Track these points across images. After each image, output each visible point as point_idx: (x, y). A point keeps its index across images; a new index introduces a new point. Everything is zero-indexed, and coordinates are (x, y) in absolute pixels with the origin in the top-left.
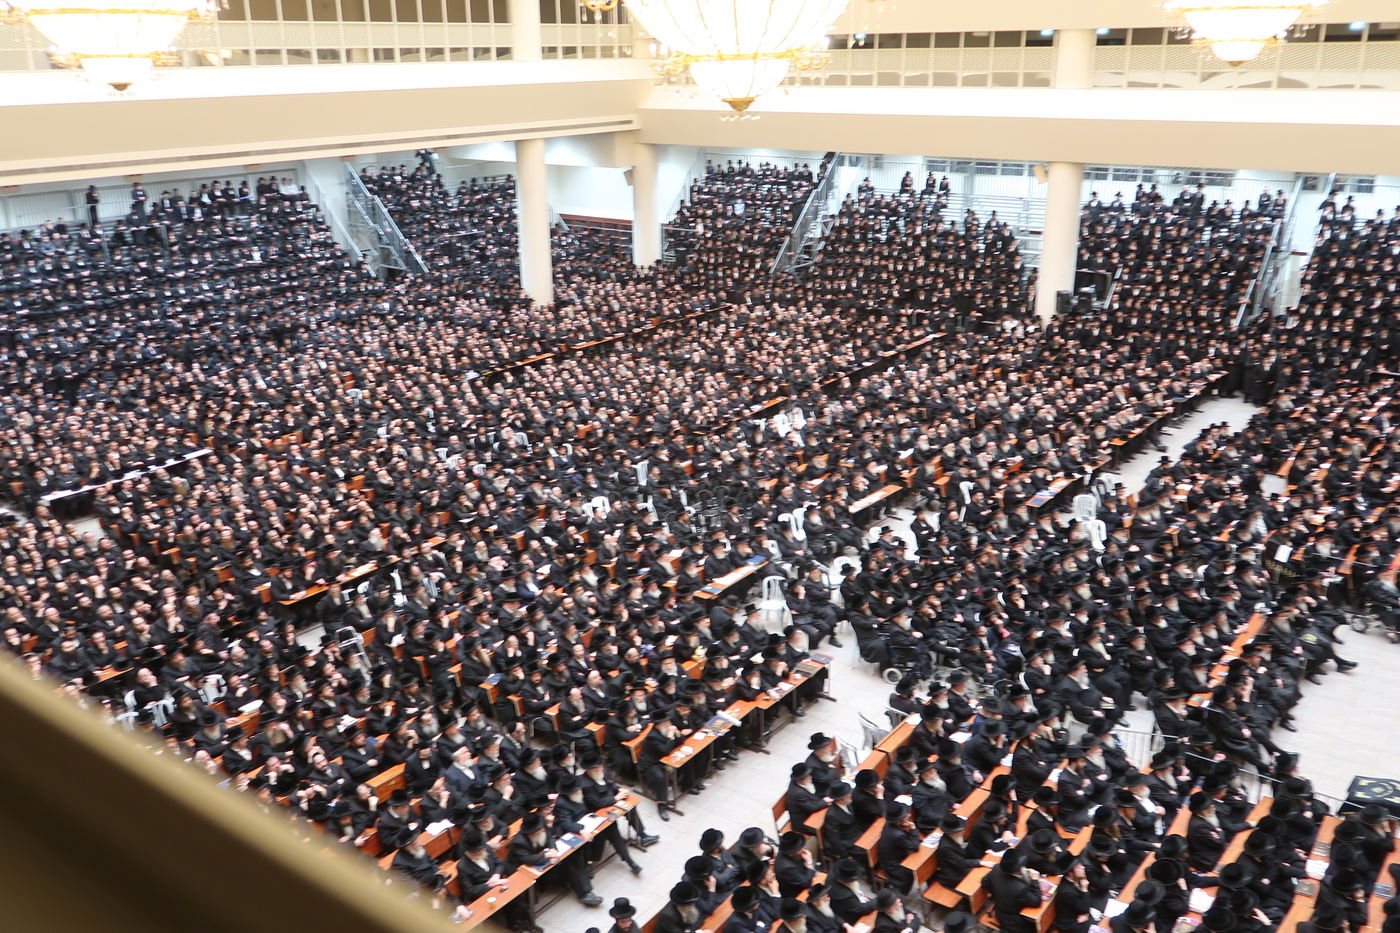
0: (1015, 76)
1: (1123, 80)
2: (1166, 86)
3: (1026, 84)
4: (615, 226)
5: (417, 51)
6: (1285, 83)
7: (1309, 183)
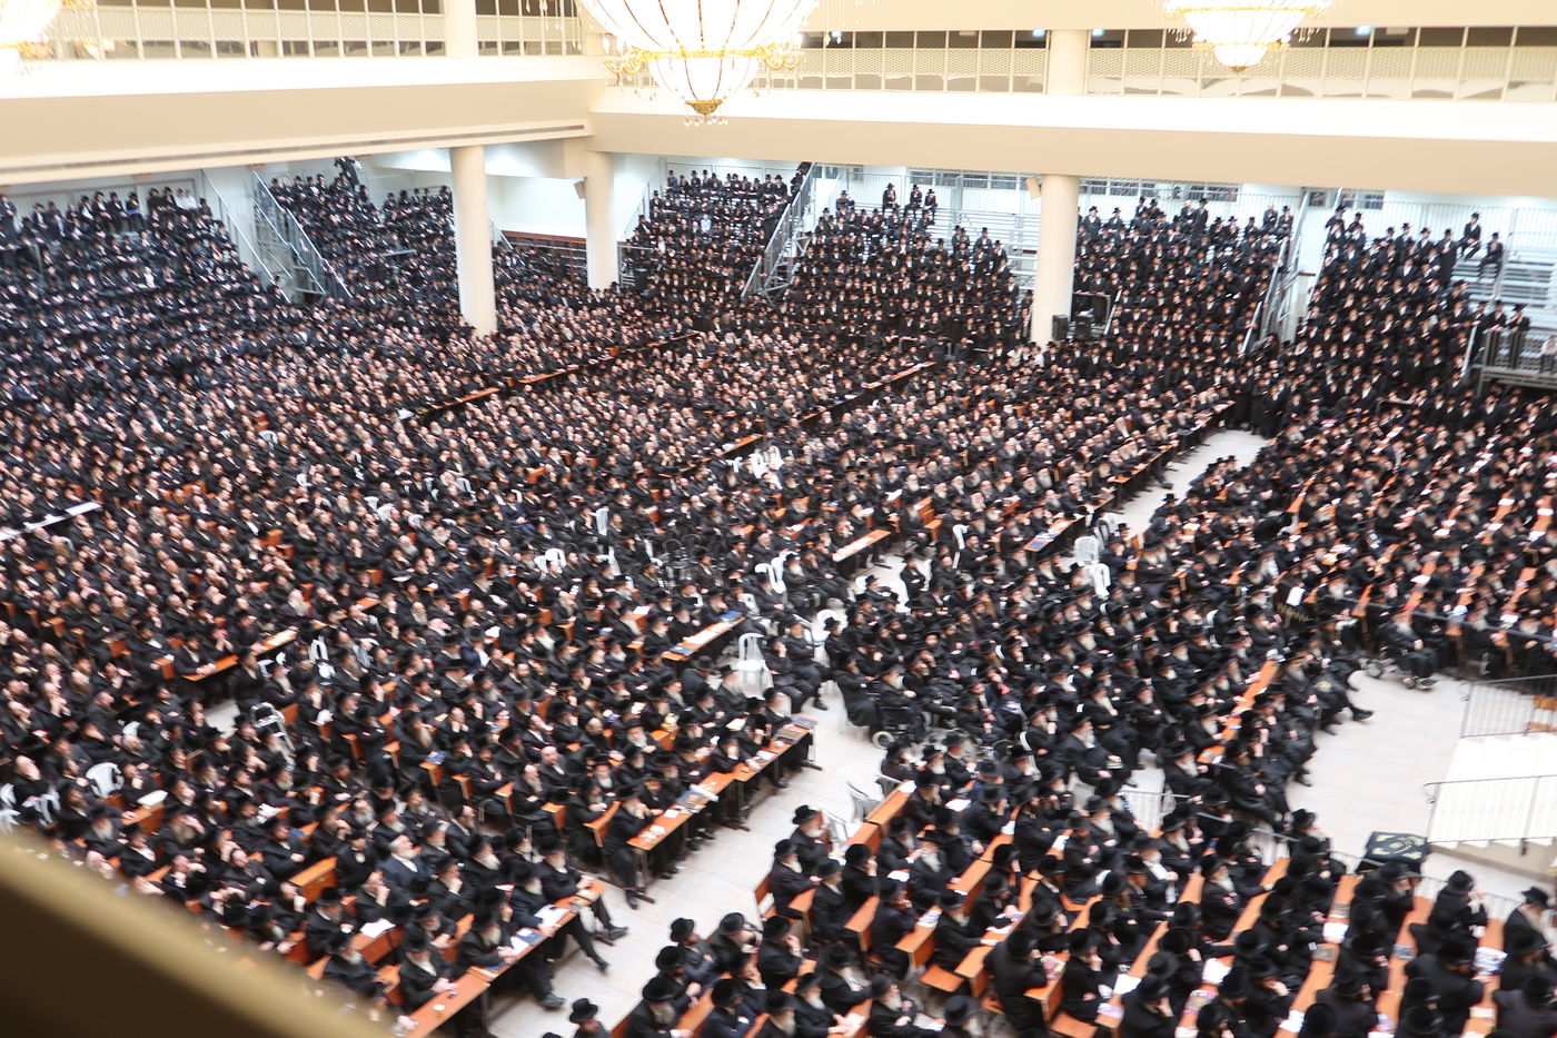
0: (1006, 80)
1: (1121, 86)
2: (1165, 93)
3: (1016, 89)
4: (566, 245)
5: (335, 44)
6: (1289, 91)
7: (1316, 199)
